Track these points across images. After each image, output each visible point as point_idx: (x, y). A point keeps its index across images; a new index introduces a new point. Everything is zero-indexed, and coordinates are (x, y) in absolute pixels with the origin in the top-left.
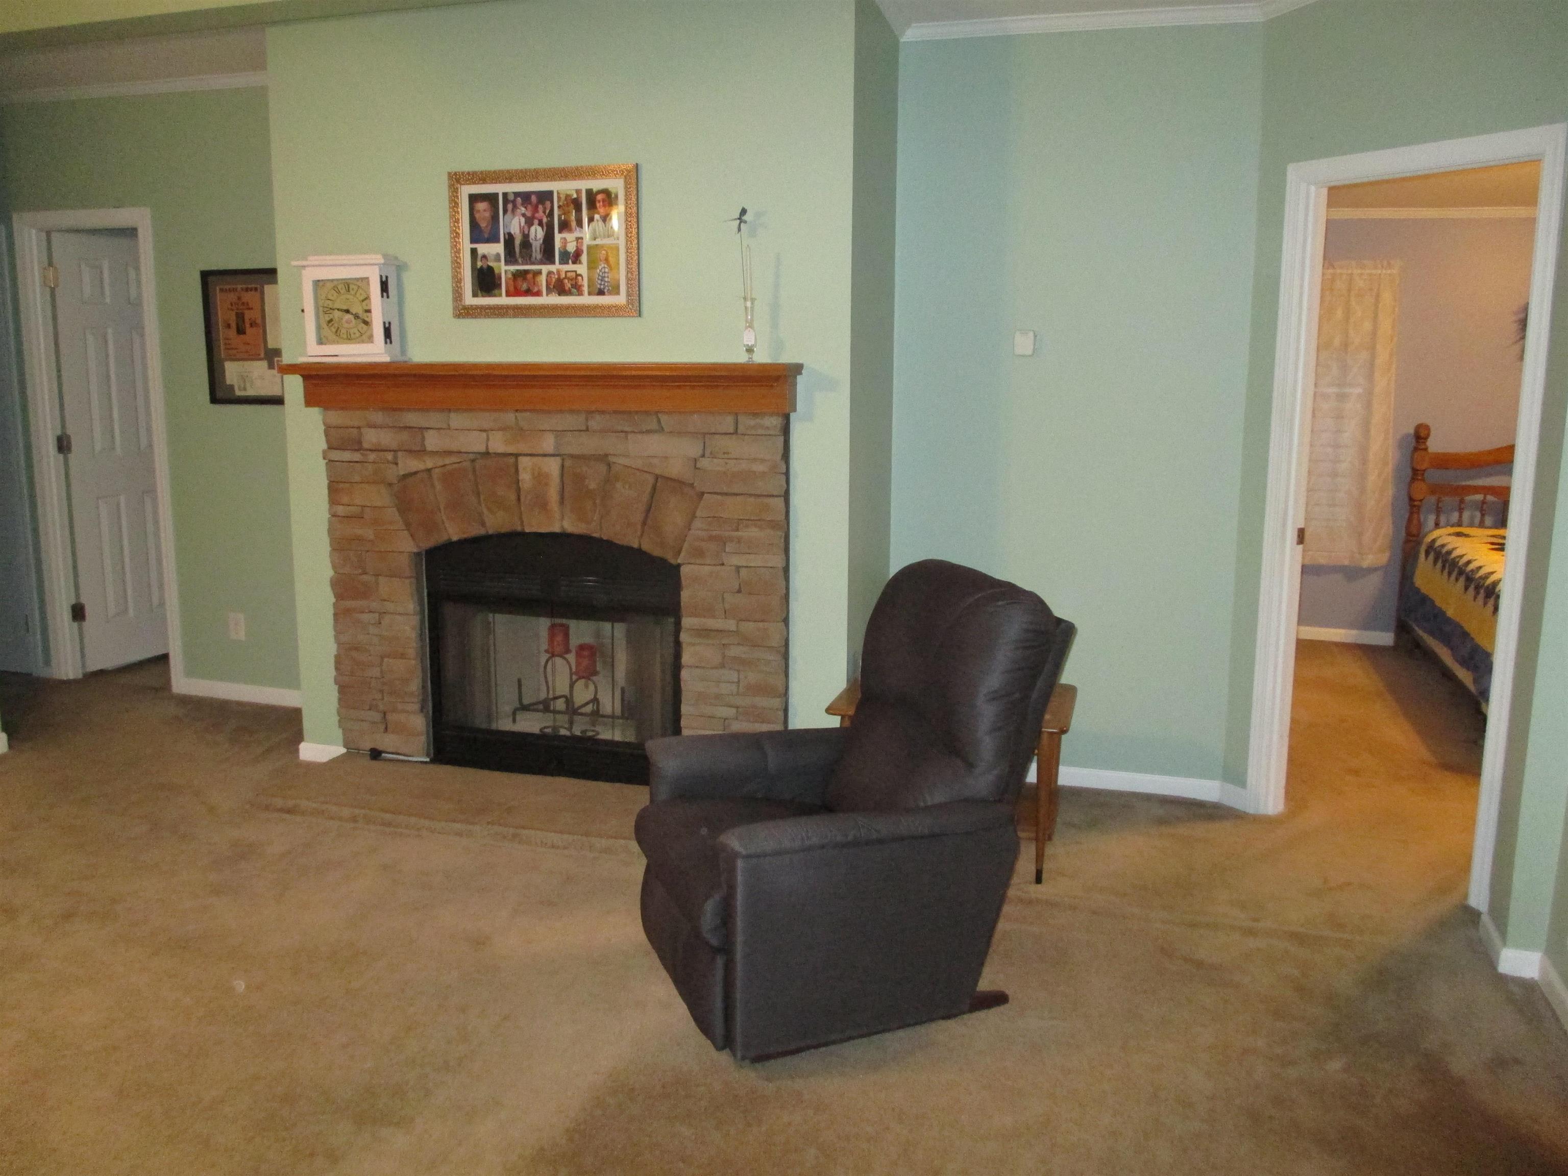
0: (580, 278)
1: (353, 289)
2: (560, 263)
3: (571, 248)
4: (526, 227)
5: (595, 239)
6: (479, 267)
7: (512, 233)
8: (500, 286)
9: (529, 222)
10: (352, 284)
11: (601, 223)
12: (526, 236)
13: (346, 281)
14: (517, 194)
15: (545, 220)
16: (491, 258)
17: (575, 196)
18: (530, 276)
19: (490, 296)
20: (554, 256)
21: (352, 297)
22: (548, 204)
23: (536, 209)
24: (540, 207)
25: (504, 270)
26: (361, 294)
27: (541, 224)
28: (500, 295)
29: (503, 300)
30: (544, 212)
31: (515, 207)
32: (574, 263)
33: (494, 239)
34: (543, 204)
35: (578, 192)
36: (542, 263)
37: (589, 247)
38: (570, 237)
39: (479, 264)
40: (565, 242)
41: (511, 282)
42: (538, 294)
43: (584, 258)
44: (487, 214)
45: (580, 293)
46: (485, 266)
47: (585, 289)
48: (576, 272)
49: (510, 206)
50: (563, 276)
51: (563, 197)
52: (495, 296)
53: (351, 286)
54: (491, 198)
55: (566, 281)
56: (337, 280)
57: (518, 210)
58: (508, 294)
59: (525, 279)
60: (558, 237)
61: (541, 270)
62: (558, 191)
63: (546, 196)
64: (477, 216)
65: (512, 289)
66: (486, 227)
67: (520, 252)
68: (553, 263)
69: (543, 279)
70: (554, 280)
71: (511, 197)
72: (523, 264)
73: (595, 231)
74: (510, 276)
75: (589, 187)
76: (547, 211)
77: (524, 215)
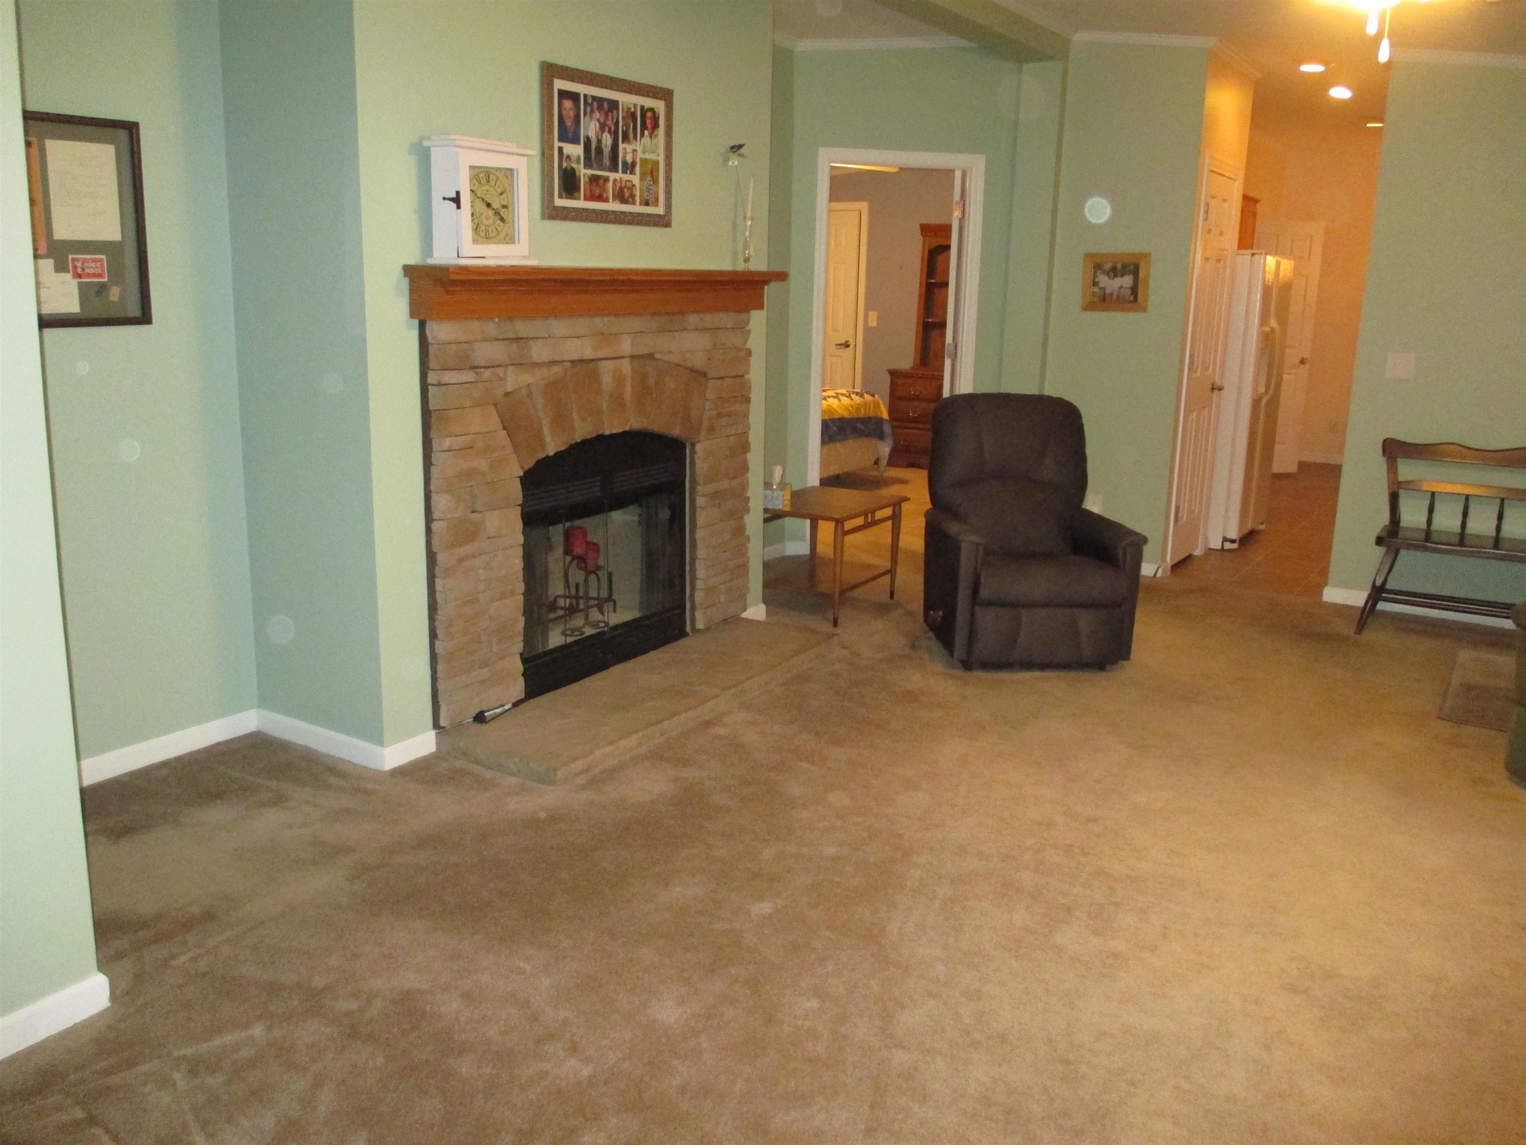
0: (634, 187)
1: (492, 180)
2: (622, 173)
3: (629, 159)
4: (600, 133)
5: (644, 153)
6: (564, 167)
7: (590, 137)
8: (578, 189)
9: (603, 127)
10: (494, 174)
11: (648, 138)
12: (599, 141)
13: (487, 170)
14: (594, 98)
15: (613, 129)
16: (574, 159)
17: (633, 110)
18: (601, 181)
19: (571, 199)
20: (618, 164)
21: (491, 189)
22: (615, 112)
23: (607, 114)
24: (610, 114)
25: (584, 173)
26: (499, 187)
27: (610, 132)
28: (579, 199)
29: (580, 204)
30: (613, 121)
31: (592, 111)
32: (631, 173)
33: (575, 140)
34: (612, 112)
35: (635, 106)
36: (610, 170)
37: (641, 160)
38: (629, 148)
39: (565, 164)
40: (625, 153)
41: (588, 186)
42: (606, 200)
43: (638, 169)
44: (572, 114)
45: (634, 203)
46: (569, 168)
47: (638, 199)
48: (632, 182)
49: (588, 109)
50: (624, 184)
51: (625, 110)
52: (575, 199)
53: (492, 177)
54: (574, 97)
55: (626, 190)
56: (480, 167)
57: (594, 114)
58: (586, 199)
59: (597, 185)
60: (621, 146)
61: (609, 177)
62: (622, 102)
63: (614, 105)
64: (564, 113)
65: (588, 193)
66: (572, 125)
67: (595, 157)
68: (616, 171)
69: (610, 185)
70: (618, 188)
71: (590, 100)
72: (596, 169)
73: (644, 146)
74: (587, 180)
75: (643, 104)
76: (614, 121)
77: (598, 120)
